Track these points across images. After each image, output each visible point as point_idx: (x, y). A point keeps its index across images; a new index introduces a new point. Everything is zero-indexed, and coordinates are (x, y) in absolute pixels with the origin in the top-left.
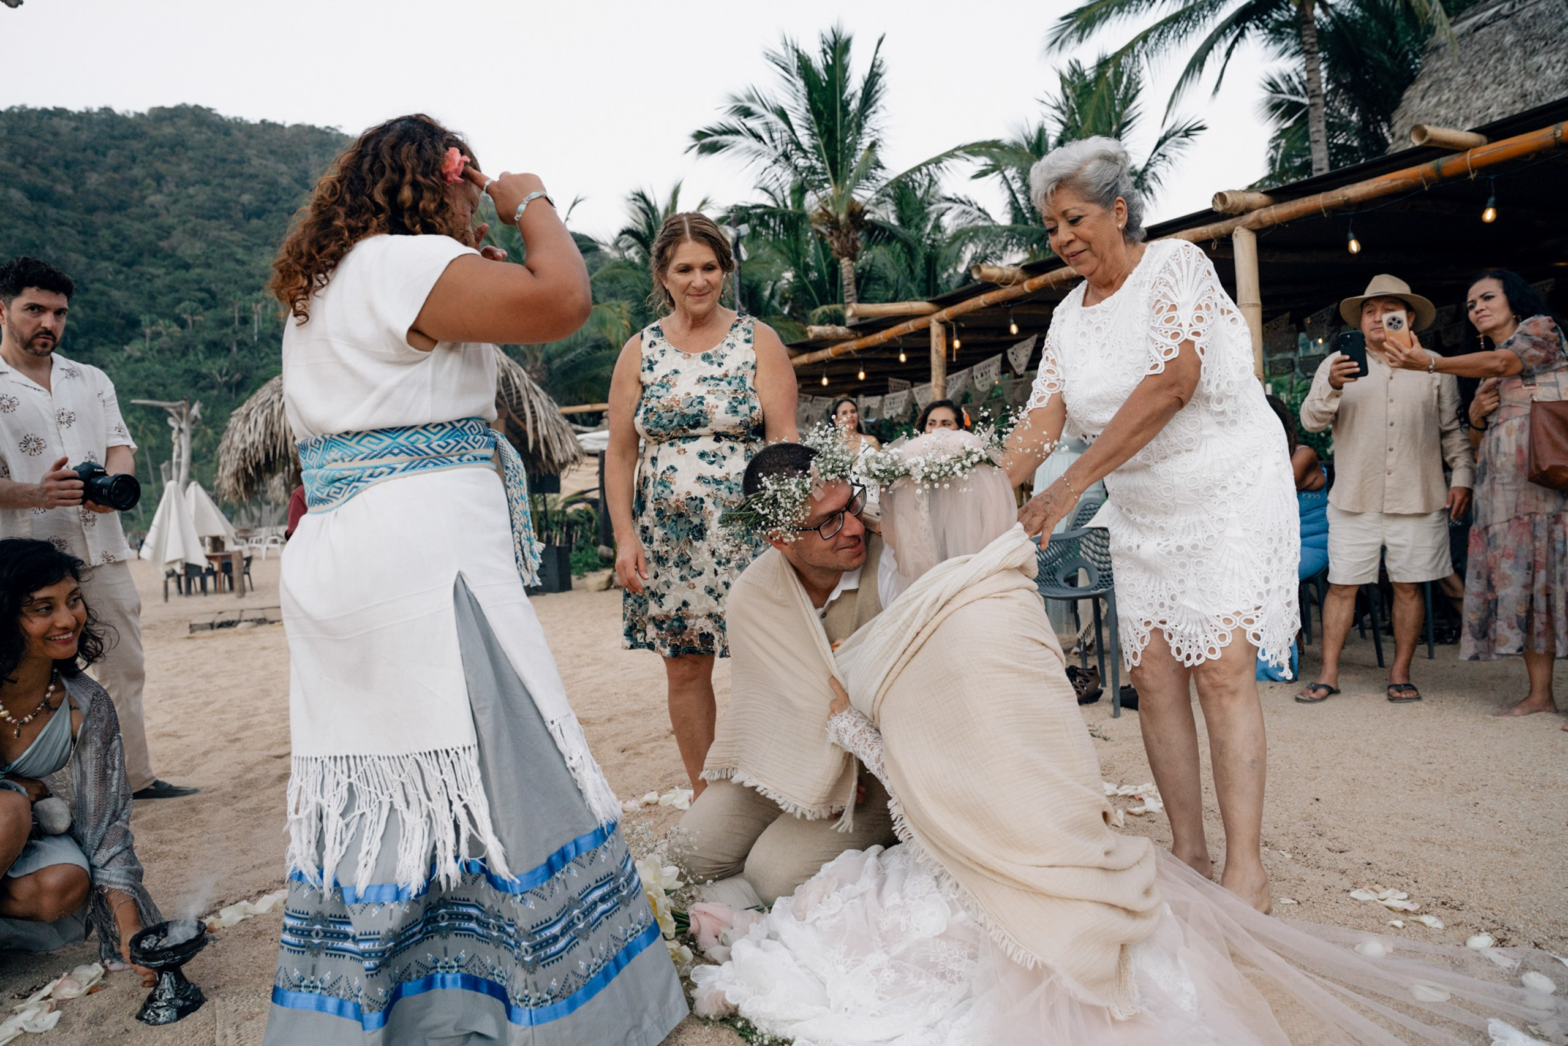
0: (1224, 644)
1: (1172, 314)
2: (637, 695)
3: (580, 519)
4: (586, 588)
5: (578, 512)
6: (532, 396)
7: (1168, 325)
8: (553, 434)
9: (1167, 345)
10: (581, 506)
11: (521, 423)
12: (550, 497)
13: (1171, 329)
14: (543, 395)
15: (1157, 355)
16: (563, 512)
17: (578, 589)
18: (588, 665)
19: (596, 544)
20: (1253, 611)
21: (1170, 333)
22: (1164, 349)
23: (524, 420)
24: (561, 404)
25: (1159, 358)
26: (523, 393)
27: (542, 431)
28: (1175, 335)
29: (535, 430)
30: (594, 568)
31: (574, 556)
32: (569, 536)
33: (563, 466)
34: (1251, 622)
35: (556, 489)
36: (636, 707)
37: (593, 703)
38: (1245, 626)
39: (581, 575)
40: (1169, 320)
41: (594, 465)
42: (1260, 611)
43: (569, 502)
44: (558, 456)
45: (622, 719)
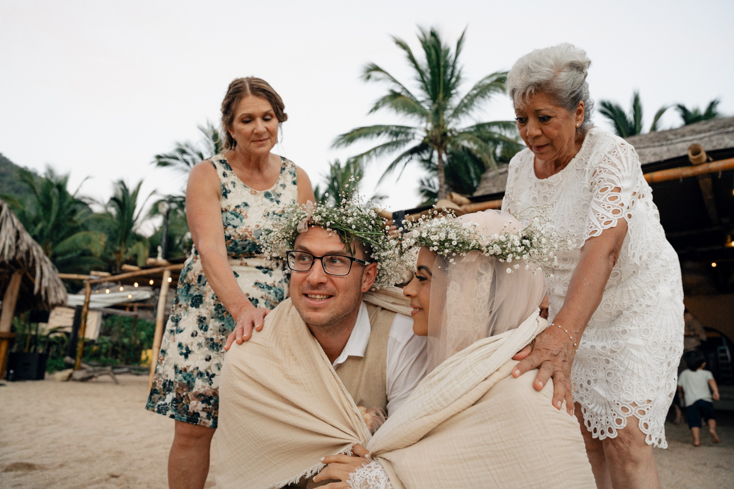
0: (619, 427)
1: (615, 194)
2: (84, 446)
3: (57, 341)
4: (54, 380)
5: (57, 338)
6: (43, 264)
7: (611, 202)
8: (51, 286)
9: (608, 217)
10: (58, 335)
11: (31, 278)
12: (42, 325)
13: (613, 206)
14: (50, 264)
15: (597, 224)
16: (47, 336)
17: (49, 379)
18: (49, 424)
19: (64, 356)
20: (645, 404)
21: (612, 209)
22: (605, 220)
23: (34, 276)
24: (61, 272)
25: (599, 226)
26: (37, 260)
27: (45, 283)
28: (616, 212)
29: (40, 284)
30: (60, 369)
31: (49, 361)
32: (48, 350)
33: (54, 306)
34: (643, 413)
35: (46, 320)
36: (83, 456)
37: (50, 452)
38: (639, 416)
39: (51, 372)
40: (612, 199)
41: (70, 313)
42: (650, 405)
43: (53, 331)
44: (52, 300)
45: (72, 465)
